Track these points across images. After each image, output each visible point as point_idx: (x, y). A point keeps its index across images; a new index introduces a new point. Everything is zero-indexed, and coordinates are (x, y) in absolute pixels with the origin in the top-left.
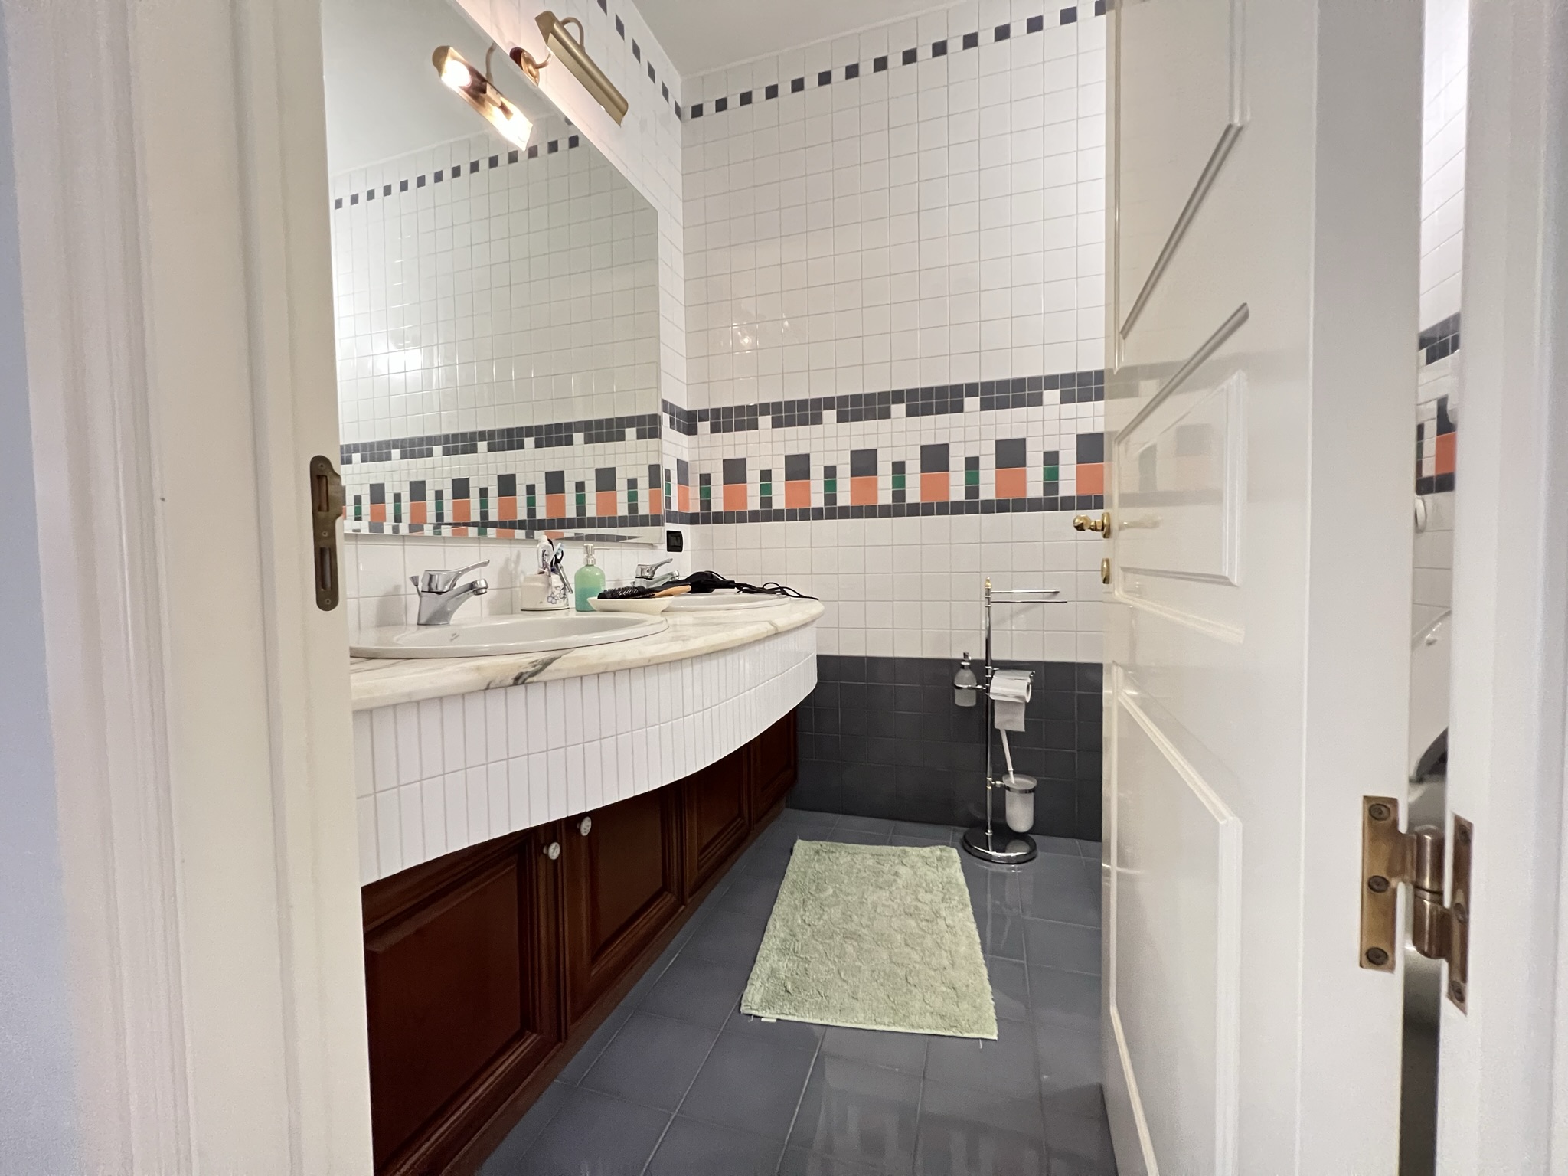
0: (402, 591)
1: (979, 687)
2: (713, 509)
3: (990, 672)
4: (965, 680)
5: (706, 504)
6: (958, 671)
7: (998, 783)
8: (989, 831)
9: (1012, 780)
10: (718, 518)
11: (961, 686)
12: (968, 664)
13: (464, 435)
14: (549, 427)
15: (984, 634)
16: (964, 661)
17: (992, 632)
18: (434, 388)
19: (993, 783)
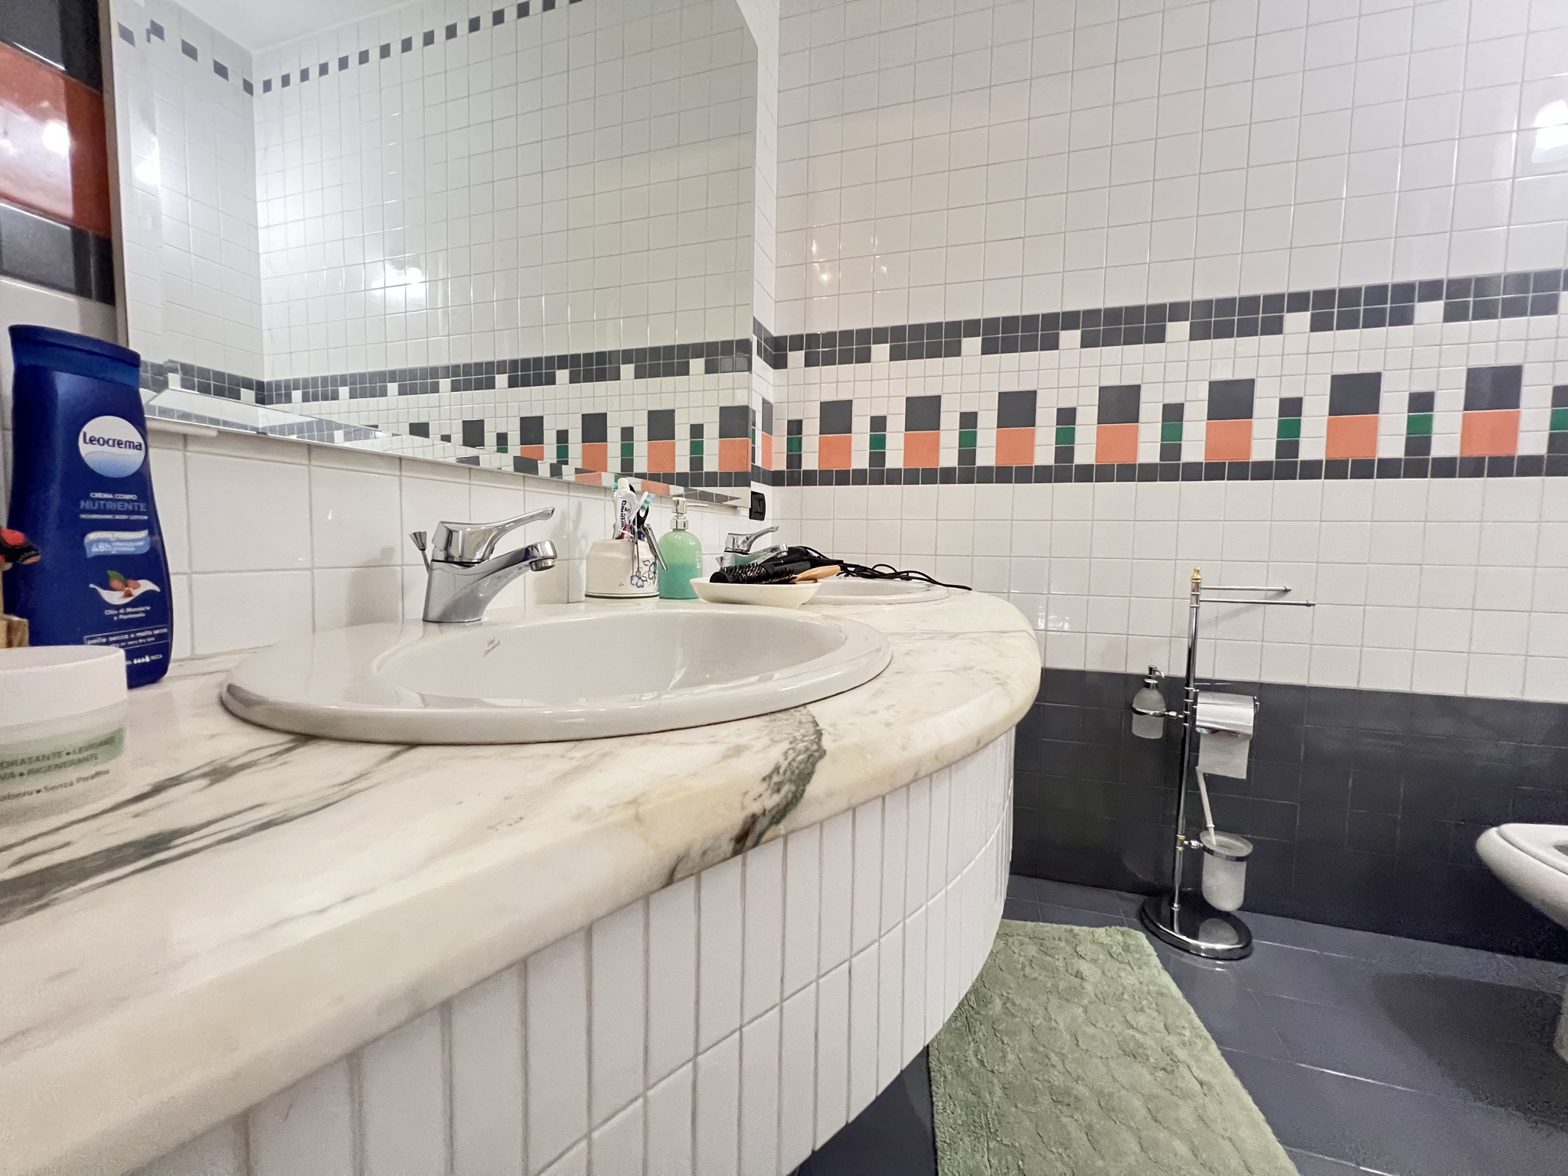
0: (397, 559)
1: (1173, 714)
2: (805, 467)
3: (1191, 695)
4: (1151, 703)
5: (794, 458)
6: (1138, 690)
7: (1194, 843)
8: (1176, 905)
9: (1212, 839)
10: (810, 479)
11: (1144, 711)
12: (1156, 682)
13: (478, 365)
14: (589, 356)
15: (1185, 644)
16: (1150, 678)
17: (1198, 641)
18: (440, 306)
19: (1186, 842)
